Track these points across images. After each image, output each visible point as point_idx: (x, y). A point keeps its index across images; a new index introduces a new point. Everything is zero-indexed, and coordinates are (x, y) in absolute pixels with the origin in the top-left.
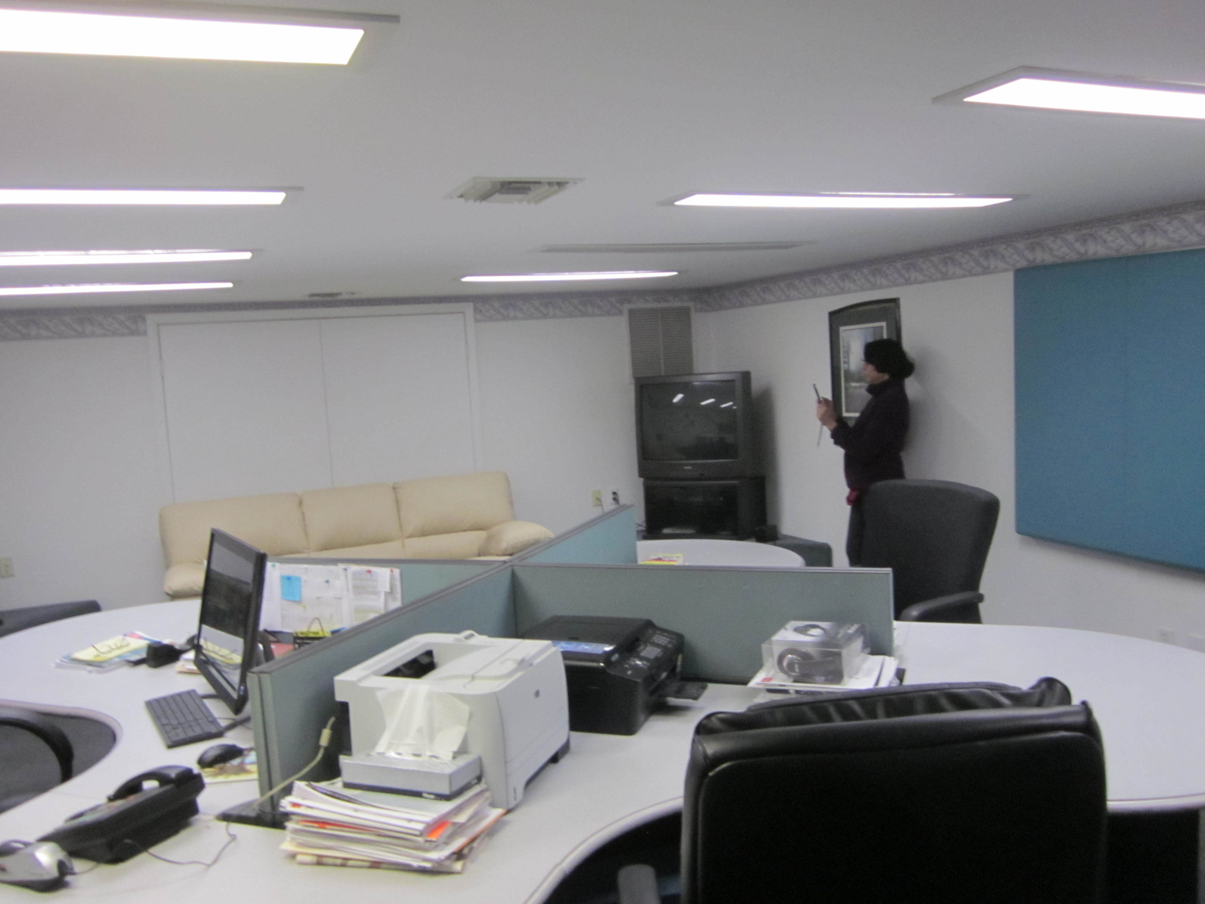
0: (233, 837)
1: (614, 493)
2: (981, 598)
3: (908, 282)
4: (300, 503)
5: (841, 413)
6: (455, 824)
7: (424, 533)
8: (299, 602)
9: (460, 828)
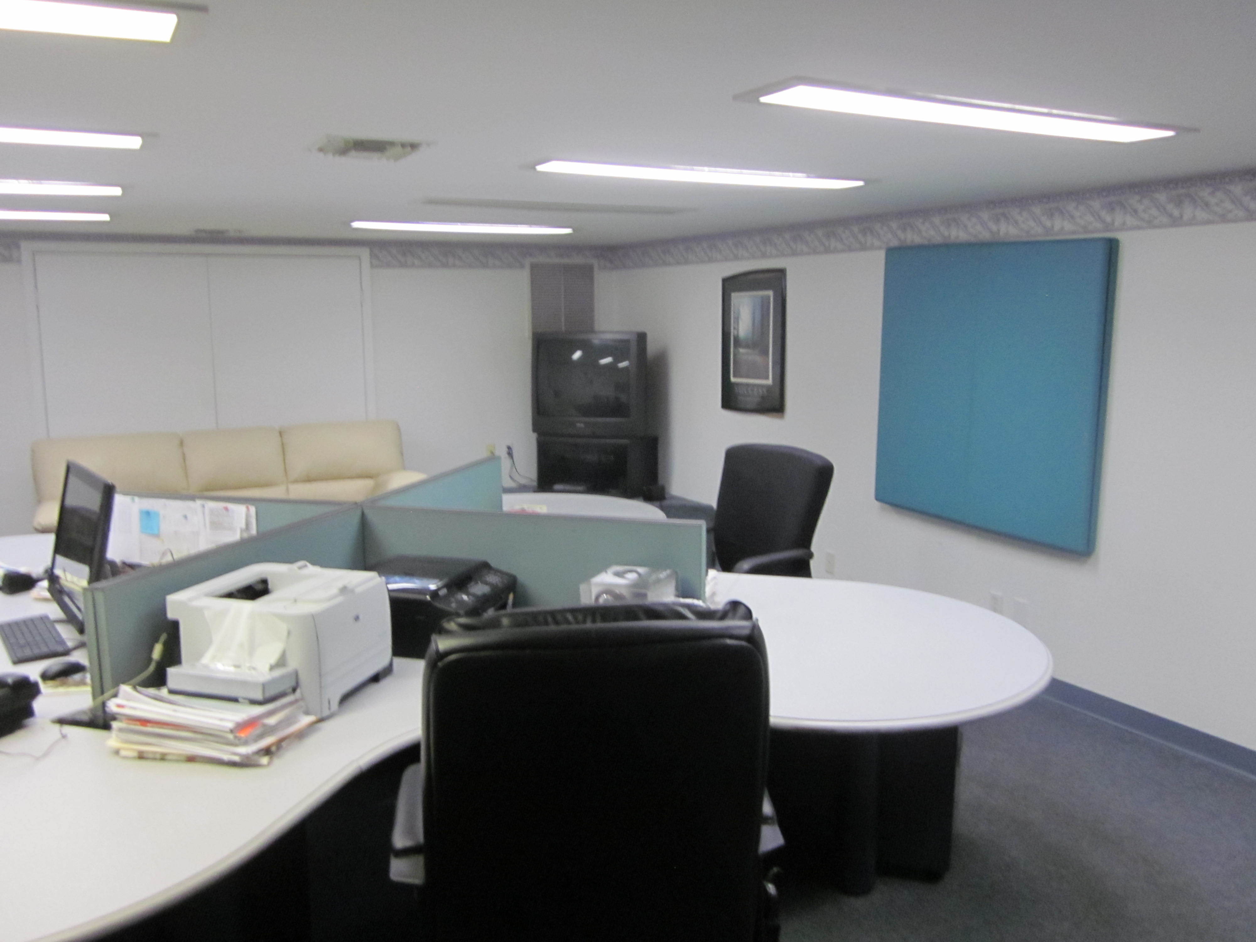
0: (64, 737)
1: (509, 448)
2: (811, 555)
3: (794, 253)
4: (182, 443)
5: (729, 378)
6: (264, 725)
7: (309, 479)
8: (157, 536)
9: (269, 730)
